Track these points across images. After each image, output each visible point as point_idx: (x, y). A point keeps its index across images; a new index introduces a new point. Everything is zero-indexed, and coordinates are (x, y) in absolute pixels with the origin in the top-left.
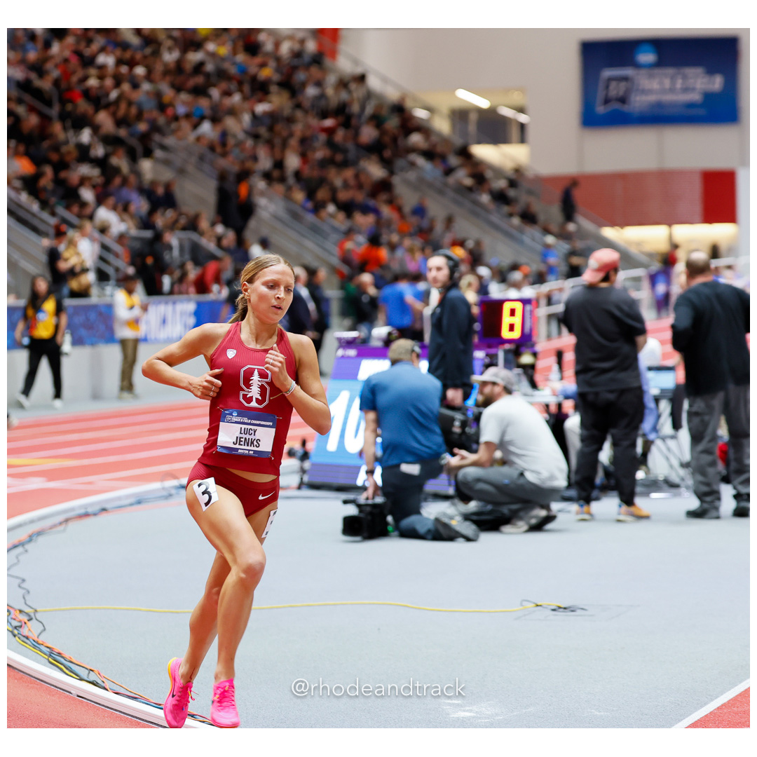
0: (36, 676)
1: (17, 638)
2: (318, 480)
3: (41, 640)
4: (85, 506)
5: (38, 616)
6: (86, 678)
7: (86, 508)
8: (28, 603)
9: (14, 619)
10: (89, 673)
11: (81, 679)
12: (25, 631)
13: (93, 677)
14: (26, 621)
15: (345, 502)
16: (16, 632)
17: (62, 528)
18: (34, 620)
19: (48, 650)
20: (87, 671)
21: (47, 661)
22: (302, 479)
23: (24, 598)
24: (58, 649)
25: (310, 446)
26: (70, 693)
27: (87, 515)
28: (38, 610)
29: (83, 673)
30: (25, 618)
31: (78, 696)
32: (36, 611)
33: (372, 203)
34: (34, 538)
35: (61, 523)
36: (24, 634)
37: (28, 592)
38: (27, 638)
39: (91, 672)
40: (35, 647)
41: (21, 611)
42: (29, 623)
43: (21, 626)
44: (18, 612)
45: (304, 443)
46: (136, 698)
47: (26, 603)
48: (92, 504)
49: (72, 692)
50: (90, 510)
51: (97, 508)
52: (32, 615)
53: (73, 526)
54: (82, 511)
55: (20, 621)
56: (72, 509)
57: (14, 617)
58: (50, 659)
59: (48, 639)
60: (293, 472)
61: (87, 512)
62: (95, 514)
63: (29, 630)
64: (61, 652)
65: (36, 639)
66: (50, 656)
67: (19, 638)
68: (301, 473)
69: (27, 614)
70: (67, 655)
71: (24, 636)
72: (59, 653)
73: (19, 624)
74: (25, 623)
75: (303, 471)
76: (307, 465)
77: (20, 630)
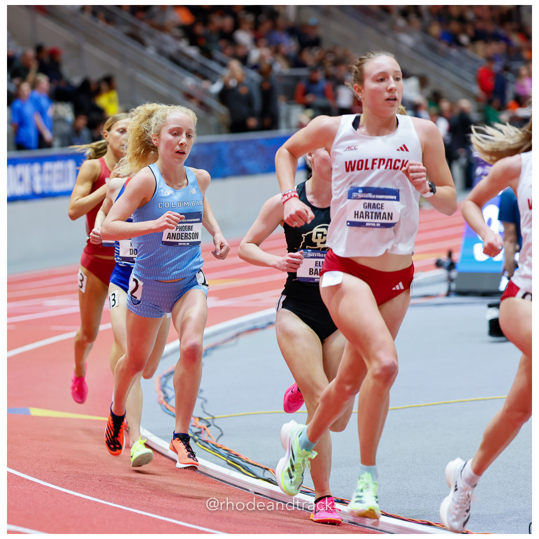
0: (217, 477)
1: (198, 443)
2: (465, 287)
3: (219, 443)
4: (254, 321)
5: (216, 422)
6: (262, 477)
7: (255, 323)
8: (207, 411)
9: (194, 426)
10: (264, 472)
11: (258, 478)
12: (205, 437)
13: (268, 475)
14: (205, 427)
15: (490, 306)
16: (196, 438)
17: (233, 342)
18: (212, 427)
19: (226, 452)
20: (262, 470)
21: (226, 462)
22: (450, 287)
23: (202, 406)
24: (235, 451)
25: (456, 257)
26: (248, 490)
27: (255, 329)
28: (216, 416)
29: (259, 472)
30: (204, 425)
31: (256, 493)
32: (214, 418)
33: (502, 32)
34: (209, 352)
35: (232, 338)
36: (204, 439)
37: (206, 401)
38: (207, 442)
39: (266, 470)
40: (214, 450)
41: (200, 419)
42: (208, 429)
43: (200, 432)
44: (198, 419)
45: (450, 254)
46: (308, 492)
47: (204, 412)
48: (260, 319)
49: (250, 489)
50: (259, 324)
51: (264, 323)
52: (210, 421)
53: (245, 340)
54: (251, 326)
55: (200, 428)
56: (242, 325)
57: (194, 424)
58: (229, 461)
59: (226, 443)
60: (440, 282)
61: (256, 326)
62: (263, 328)
63: (209, 436)
64: (238, 454)
65: (215, 443)
66: (228, 458)
67: (200, 443)
68: (449, 282)
69: (206, 421)
70: (243, 456)
71: (204, 441)
72: (237, 455)
73: (198, 430)
74: (205, 429)
75: (450, 280)
76: (454, 274)
77: (200, 435)
